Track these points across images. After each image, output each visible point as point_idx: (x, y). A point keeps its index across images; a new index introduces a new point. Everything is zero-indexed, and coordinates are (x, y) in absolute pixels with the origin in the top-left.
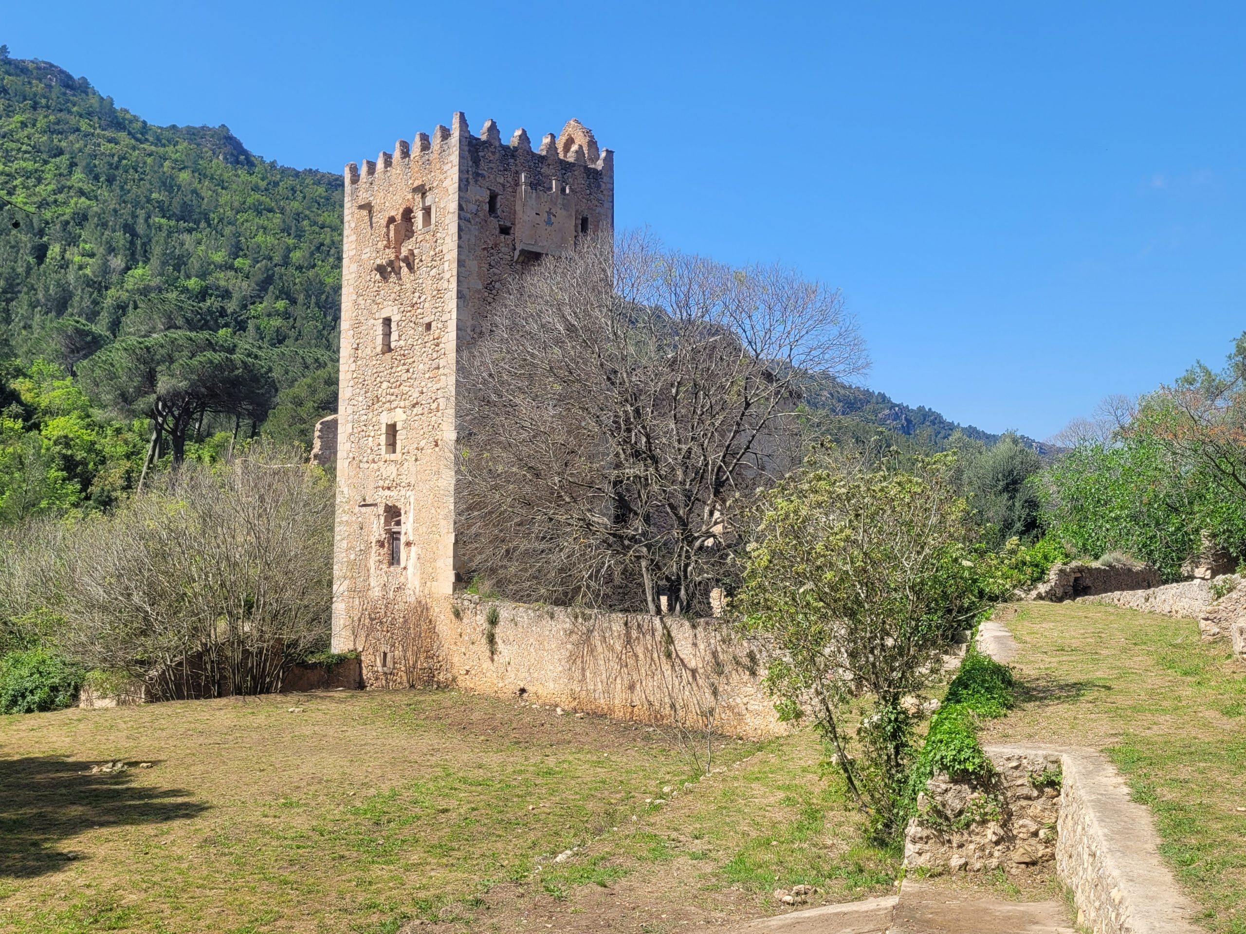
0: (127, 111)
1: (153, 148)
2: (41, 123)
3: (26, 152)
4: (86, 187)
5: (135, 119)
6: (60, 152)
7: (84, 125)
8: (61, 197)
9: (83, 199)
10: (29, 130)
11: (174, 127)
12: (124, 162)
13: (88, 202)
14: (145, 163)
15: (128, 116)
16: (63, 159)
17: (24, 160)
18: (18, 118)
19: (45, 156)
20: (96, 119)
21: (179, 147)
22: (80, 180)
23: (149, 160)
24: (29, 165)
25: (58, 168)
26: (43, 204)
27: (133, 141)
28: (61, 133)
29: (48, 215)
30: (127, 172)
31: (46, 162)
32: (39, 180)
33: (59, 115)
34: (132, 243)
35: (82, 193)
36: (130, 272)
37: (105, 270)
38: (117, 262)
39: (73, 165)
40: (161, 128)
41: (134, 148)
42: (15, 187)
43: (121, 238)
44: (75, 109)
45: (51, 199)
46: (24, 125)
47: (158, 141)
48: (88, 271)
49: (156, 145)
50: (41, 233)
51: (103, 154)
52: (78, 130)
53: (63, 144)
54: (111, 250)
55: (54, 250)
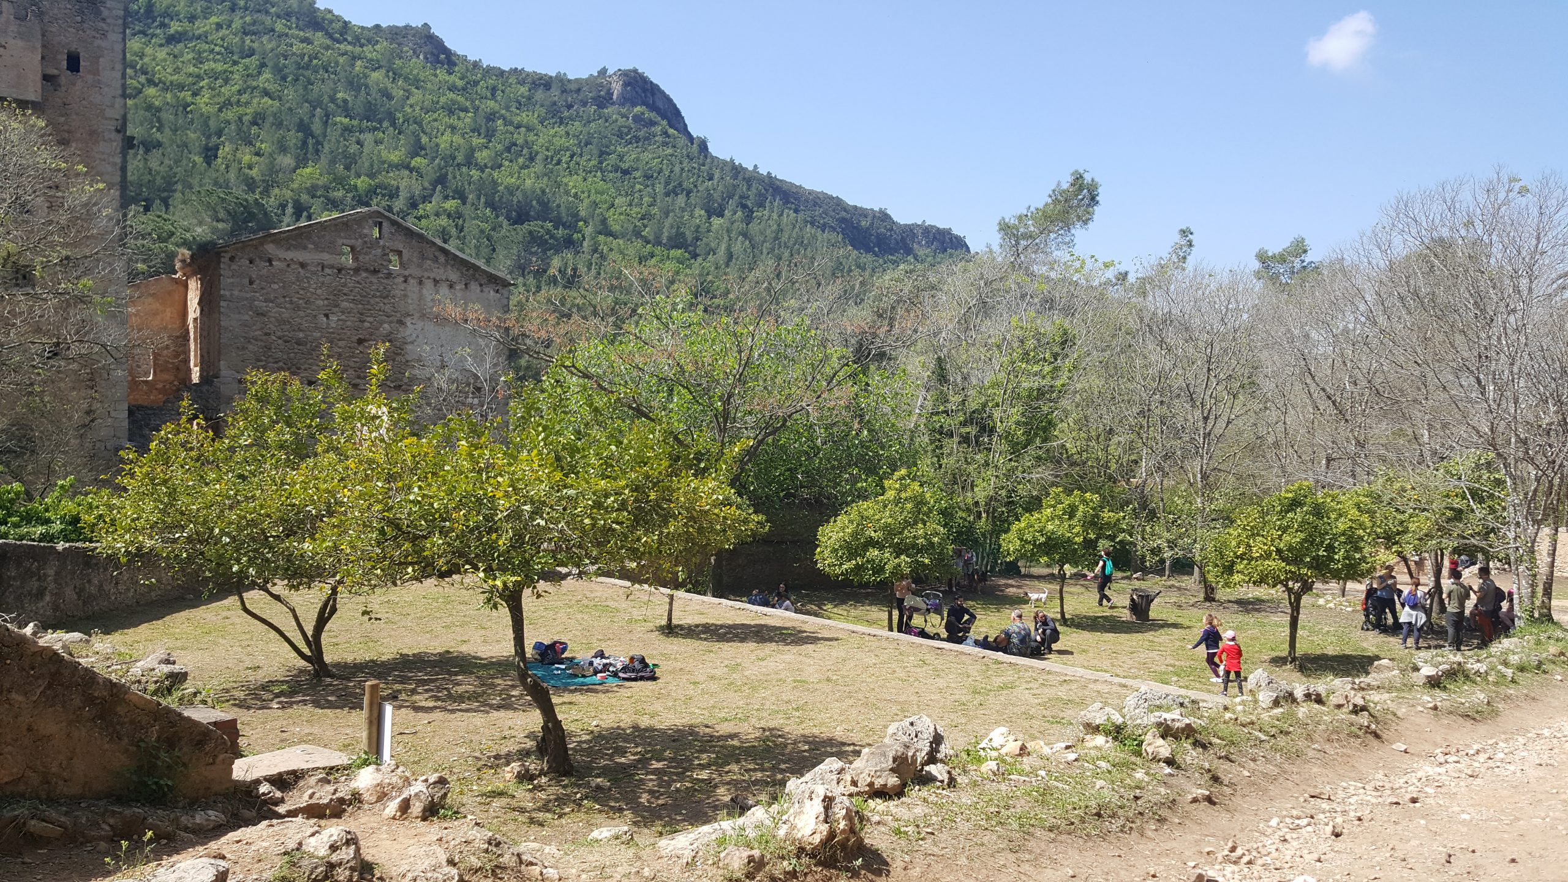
0: (330, 12)
1: (349, 48)
2: (237, 24)
3: (218, 54)
4: (270, 87)
5: (338, 19)
6: (251, 53)
7: (279, 27)
8: (244, 98)
9: (266, 99)
10: (224, 32)
11: (377, 26)
12: (315, 62)
13: (270, 102)
14: (337, 63)
15: (329, 16)
16: (253, 61)
17: (215, 61)
18: (214, 19)
19: (235, 58)
20: (294, 19)
21: (377, 47)
22: (268, 80)
23: (341, 60)
24: (219, 67)
25: (247, 68)
26: (227, 104)
27: (329, 42)
28: (254, 34)
29: (230, 114)
30: (317, 72)
31: (235, 63)
32: (226, 81)
33: (255, 16)
34: (305, 143)
35: (266, 93)
36: (298, 171)
37: (273, 170)
38: (287, 161)
39: (263, 65)
40: (362, 28)
41: (327, 48)
42: (203, 87)
43: (293, 138)
44: (273, 10)
45: (234, 99)
46: (219, 26)
47: (357, 41)
48: (254, 173)
49: (354, 45)
50: (219, 133)
51: (294, 54)
52: (273, 30)
53: (255, 45)
54: (283, 149)
55: (226, 150)
